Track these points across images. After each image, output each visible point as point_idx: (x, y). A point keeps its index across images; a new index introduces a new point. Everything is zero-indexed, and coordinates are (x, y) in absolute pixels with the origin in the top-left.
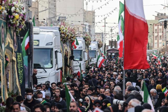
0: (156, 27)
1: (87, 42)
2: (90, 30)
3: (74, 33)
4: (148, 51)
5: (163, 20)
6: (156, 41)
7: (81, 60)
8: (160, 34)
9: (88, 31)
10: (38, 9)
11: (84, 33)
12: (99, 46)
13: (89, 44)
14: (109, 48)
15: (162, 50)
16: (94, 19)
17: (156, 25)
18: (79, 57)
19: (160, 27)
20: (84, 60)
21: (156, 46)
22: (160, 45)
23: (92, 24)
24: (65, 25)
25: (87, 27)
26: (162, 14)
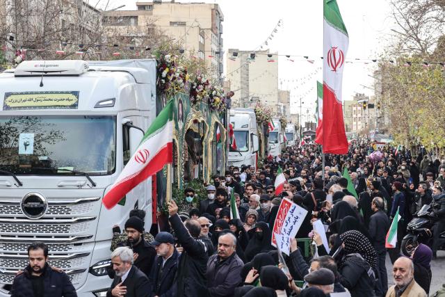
0: (354, 108)
1: (283, 124)
2: (284, 111)
3: (269, 114)
4: (346, 133)
5: (362, 101)
6: (354, 123)
7: (277, 142)
8: (359, 115)
9: (282, 112)
10: (229, 88)
11: (279, 114)
12: (296, 128)
13: (286, 126)
14: (306, 130)
15: (362, 133)
16: (289, 99)
17: (354, 106)
18: (275, 139)
19: (359, 108)
20: (279, 142)
21: (354, 128)
22: (359, 128)
23: (287, 105)
24: (260, 107)
25: (282, 108)
26: (360, 95)
